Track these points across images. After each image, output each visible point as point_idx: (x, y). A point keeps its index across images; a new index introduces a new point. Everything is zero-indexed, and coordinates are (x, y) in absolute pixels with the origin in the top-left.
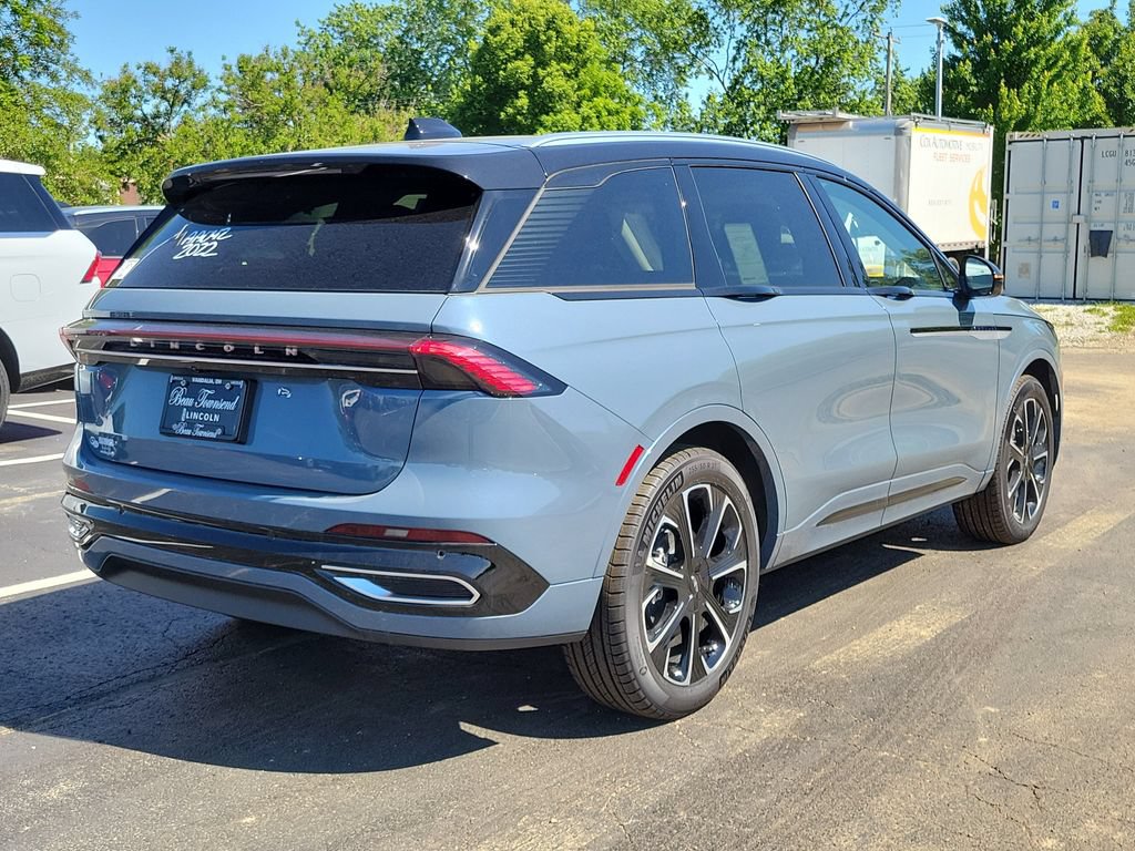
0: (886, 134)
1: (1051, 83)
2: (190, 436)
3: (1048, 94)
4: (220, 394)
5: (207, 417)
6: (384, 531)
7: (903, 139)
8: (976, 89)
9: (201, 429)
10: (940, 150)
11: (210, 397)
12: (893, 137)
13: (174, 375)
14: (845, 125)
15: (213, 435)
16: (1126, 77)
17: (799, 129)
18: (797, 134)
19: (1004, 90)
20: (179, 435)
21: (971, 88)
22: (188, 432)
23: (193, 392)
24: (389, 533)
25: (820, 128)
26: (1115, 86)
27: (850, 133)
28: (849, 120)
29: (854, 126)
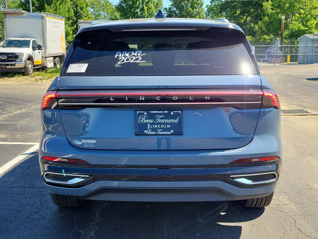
0: (38, 18)
1: (60, 5)
2: (155, 135)
3: (59, 8)
4: (167, 116)
5: (162, 126)
6: (252, 160)
7: (44, 20)
8: (37, 5)
9: (161, 131)
10: (53, 24)
11: (162, 118)
12: (41, 19)
13: (139, 111)
14: (24, 14)
15: (170, 133)
16: (78, 5)
17: (7, 15)
18: (7, 17)
19: (46, 6)
20: (148, 135)
21: (36, 5)
22: (154, 133)
23: (150, 116)
24: (253, 160)
25: (15, 15)
26: (75, 8)
27: (25, 17)
28: (25, 13)
29: (27, 15)
